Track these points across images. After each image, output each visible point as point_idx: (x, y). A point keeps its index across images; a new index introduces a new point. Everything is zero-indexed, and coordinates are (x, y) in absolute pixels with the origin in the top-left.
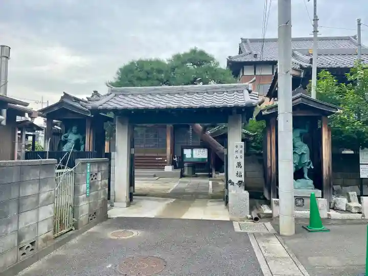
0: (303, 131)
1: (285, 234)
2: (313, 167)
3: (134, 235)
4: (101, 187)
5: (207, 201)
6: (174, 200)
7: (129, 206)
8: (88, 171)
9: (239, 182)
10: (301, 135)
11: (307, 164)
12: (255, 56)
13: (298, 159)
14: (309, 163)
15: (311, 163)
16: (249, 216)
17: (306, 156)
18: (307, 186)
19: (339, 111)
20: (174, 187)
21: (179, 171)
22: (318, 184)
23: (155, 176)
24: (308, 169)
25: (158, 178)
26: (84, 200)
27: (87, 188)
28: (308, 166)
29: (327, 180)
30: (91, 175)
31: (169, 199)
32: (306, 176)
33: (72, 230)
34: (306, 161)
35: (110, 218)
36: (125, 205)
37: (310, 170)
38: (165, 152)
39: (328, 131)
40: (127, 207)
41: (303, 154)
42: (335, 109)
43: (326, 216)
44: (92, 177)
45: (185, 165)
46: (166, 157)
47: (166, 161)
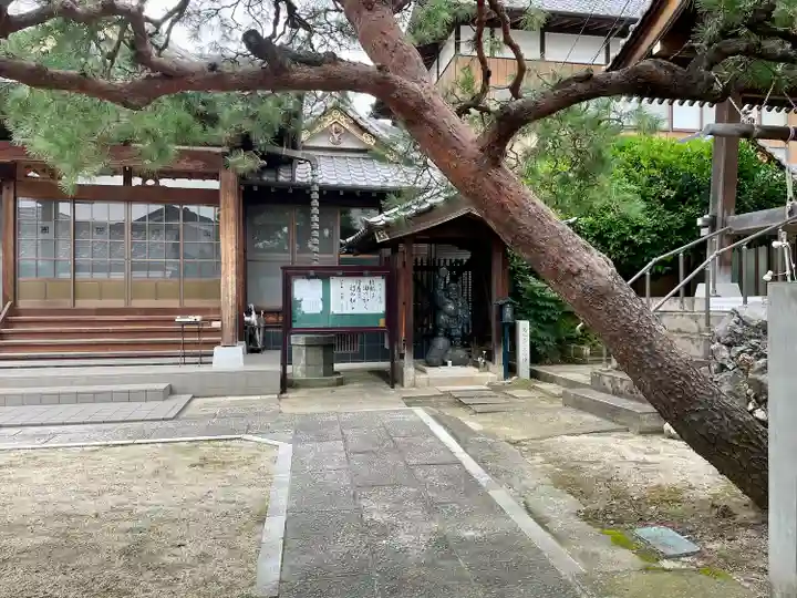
23: (171, 392)
25: (186, 398)
46: (218, 310)
47: (216, 324)
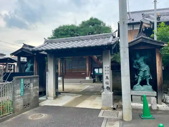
0: (146, 57)
1: (126, 120)
2: (152, 78)
3: (43, 117)
4: (33, 90)
5: (97, 96)
6: (81, 95)
7: (55, 99)
8: (22, 83)
9: (107, 87)
10: (144, 59)
11: (148, 76)
12: (133, 20)
13: (143, 74)
14: (150, 76)
15: (151, 76)
16: (112, 107)
17: (147, 72)
18: (148, 89)
19: (165, 45)
20: (86, 88)
21: (92, 79)
22: (155, 88)
23: (81, 82)
24: (149, 79)
25: (82, 83)
26: (18, 98)
27: (21, 92)
28: (149, 77)
29: (159, 86)
30: (25, 85)
31: (79, 95)
32: (148, 83)
33: (11, 114)
34: (147, 75)
35: (40, 106)
36: (53, 98)
37: (150, 80)
38: (86, 70)
39: (160, 57)
40: (54, 99)
41: (145, 70)
42: (163, 44)
43: (156, 108)
44: (25, 86)
45: (96, 76)
46: (86, 73)
